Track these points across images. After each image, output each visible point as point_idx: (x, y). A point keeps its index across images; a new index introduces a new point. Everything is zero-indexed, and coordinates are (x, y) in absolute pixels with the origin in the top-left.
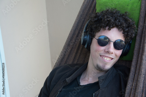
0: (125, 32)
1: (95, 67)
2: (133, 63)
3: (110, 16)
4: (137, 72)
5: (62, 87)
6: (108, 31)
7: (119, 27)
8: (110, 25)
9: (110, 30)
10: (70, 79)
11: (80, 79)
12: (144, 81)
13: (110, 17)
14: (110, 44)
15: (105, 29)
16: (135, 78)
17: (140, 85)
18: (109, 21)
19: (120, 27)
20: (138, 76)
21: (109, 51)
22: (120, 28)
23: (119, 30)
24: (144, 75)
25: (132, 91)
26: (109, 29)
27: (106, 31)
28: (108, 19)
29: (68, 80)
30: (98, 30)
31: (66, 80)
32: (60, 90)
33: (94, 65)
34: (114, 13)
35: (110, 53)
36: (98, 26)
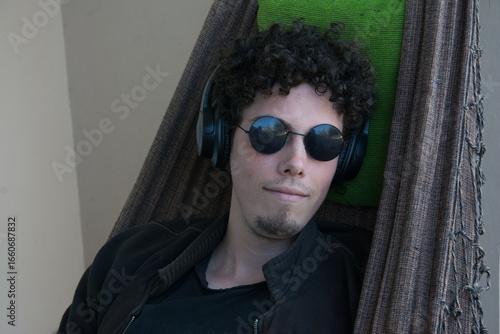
0: (339, 95)
1: (252, 229)
2: (383, 214)
3: (281, 46)
4: (395, 241)
5: (145, 299)
6: (280, 98)
7: (316, 79)
8: (285, 77)
9: (287, 93)
10: (173, 271)
11: (205, 271)
12: (417, 270)
13: (281, 49)
14: (292, 141)
15: (271, 93)
16: (388, 263)
17: (405, 286)
18: (280, 62)
19: (318, 79)
20: (398, 255)
21: (293, 167)
22: (320, 82)
23: (316, 89)
24: (418, 252)
25: (379, 307)
26: (285, 92)
27: (273, 99)
28: (277, 56)
29: (166, 273)
30: (247, 97)
31: (157, 274)
32: (136, 310)
33: (246, 222)
34: (298, 36)
35: (295, 174)
36: (247, 85)
